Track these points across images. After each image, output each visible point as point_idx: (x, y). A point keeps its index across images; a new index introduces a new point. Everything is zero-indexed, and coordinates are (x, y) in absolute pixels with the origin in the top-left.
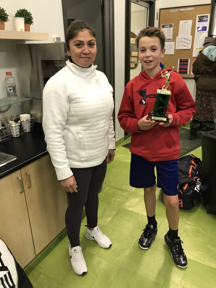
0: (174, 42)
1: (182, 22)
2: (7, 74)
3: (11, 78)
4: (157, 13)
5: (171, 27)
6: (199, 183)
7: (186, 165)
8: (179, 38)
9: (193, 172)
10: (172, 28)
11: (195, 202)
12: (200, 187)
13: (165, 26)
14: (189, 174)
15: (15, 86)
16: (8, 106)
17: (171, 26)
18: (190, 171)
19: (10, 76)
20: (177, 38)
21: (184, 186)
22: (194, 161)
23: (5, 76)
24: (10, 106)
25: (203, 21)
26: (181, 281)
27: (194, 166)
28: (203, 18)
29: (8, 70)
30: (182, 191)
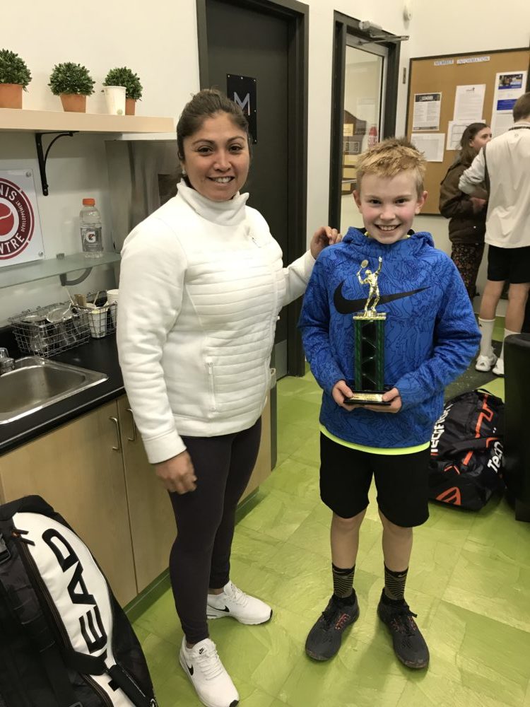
0: (443, 135)
1: (460, 90)
2: (86, 202)
3: (92, 211)
4: (405, 70)
5: (436, 100)
6: (499, 453)
7: (468, 413)
8: (455, 126)
9: (485, 427)
10: (438, 103)
11: (489, 493)
12: (500, 461)
13: (424, 98)
14: (475, 433)
15: (101, 228)
16: (85, 270)
17: (436, 98)
18: (479, 424)
19: (90, 208)
20: (451, 124)
21: (464, 457)
22: (486, 403)
23: (81, 207)
24: (88, 270)
25: (510, 87)
26: (456, 657)
27: (488, 414)
28: (511, 81)
29: (87, 195)
30: (459, 469)
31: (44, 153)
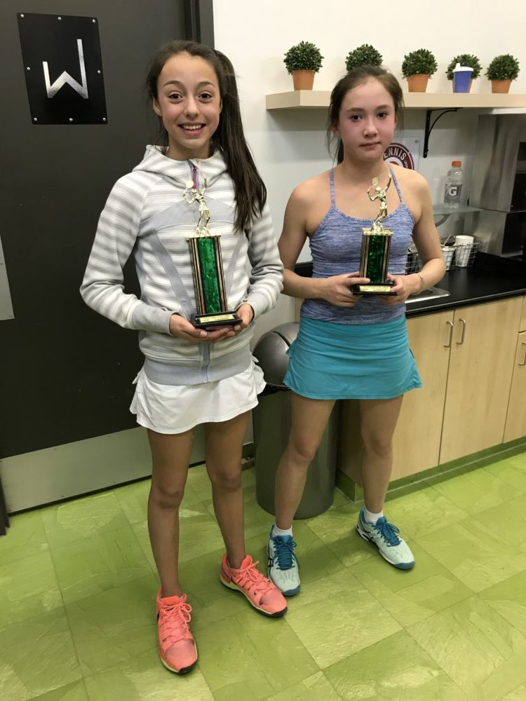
16: (444, 216)
24: (447, 217)
31: (431, 126)
